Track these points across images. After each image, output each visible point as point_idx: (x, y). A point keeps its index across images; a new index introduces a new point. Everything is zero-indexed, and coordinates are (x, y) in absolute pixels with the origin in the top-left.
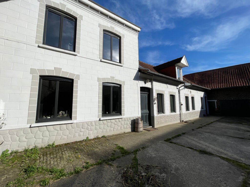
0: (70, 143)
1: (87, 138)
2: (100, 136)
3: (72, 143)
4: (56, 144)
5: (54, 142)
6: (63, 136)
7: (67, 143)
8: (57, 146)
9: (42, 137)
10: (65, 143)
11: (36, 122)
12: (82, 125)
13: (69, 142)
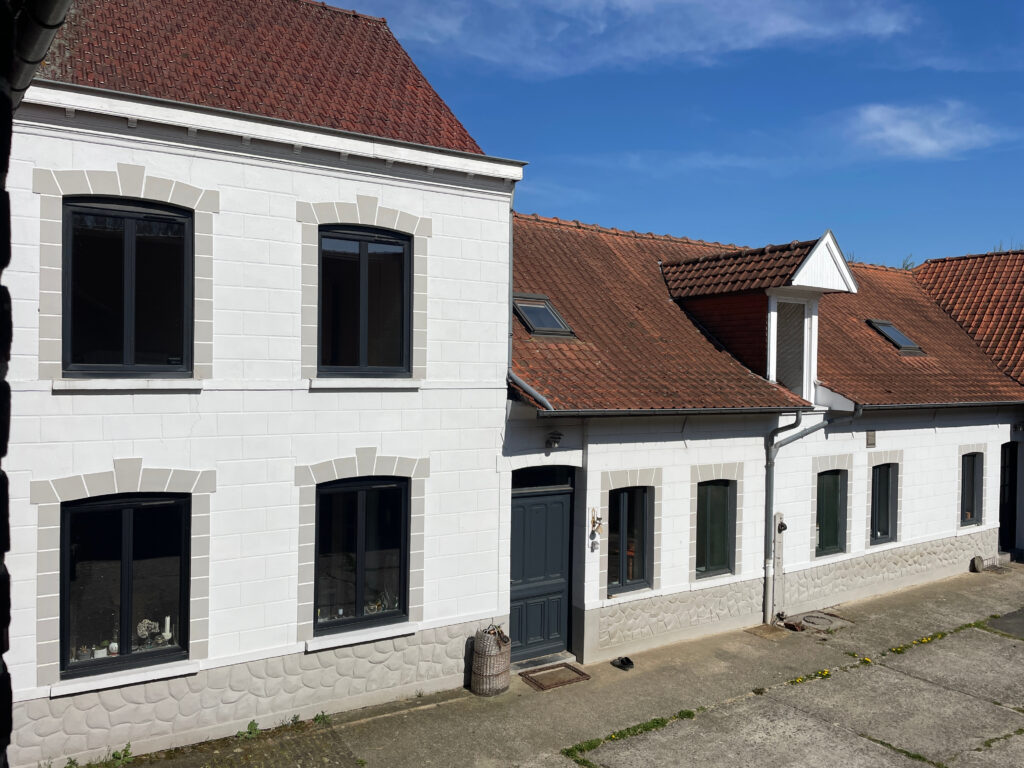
0: (183, 748)
1: (253, 725)
2: (306, 716)
3: (193, 747)
4: (135, 752)
5: (129, 745)
6: (157, 721)
7: (175, 746)
8: (139, 760)
9: (87, 729)
10: (165, 747)
11: (63, 677)
12: (229, 677)
13: (181, 743)
